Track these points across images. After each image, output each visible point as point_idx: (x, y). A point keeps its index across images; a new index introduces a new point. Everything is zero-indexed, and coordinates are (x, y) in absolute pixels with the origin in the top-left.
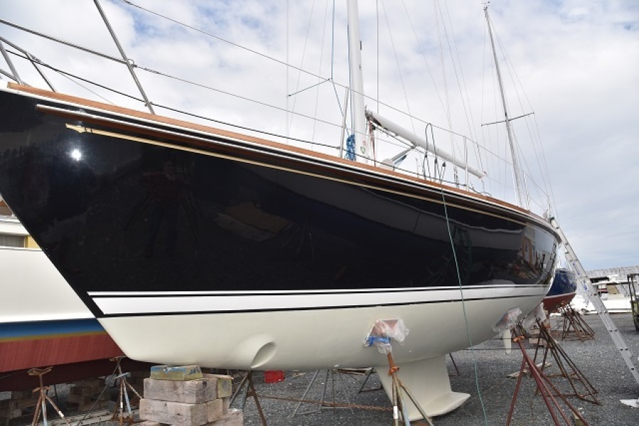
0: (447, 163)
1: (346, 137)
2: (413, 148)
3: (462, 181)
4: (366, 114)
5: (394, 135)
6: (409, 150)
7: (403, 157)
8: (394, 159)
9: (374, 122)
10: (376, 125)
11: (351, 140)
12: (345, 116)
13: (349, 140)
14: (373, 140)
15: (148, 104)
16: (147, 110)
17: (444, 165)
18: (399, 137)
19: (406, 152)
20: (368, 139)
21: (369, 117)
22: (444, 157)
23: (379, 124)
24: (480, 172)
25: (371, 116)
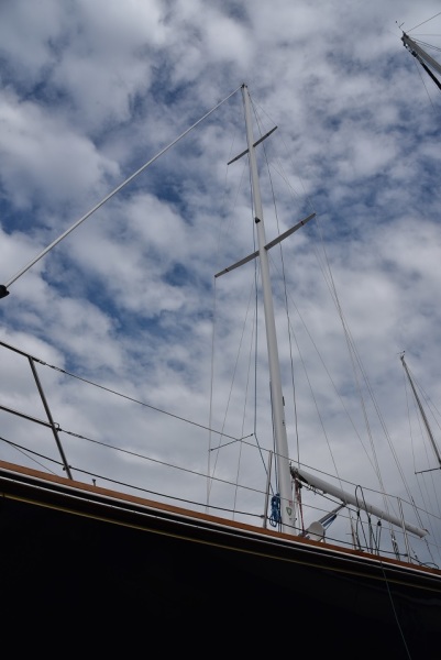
0: (383, 521)
1: (271, 497)
2: (343, 506)
3: (402, 550)
4: (291, 471)
5: (321, 492)
6: (339, 509)
7: (332, 517)
8: (322, 521)
9: (299, 479)
10: (302, 483)
11: (276, 500)
12: (269, 474)
13: (273, 500)
14: (299, 498)
15: (67, 468)
16: (64, 475)
17: (379, 524)
18: (327, 495)
19: (336, 511)
20: (294, 498)
21: (294, 473)
22: (378, 514)
23: (306, 482)
24: (421, 530)
25: (297, 473)
